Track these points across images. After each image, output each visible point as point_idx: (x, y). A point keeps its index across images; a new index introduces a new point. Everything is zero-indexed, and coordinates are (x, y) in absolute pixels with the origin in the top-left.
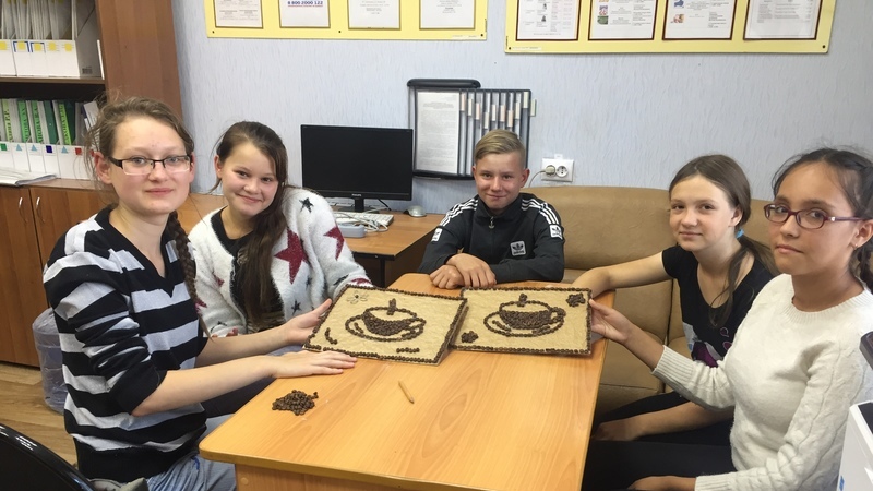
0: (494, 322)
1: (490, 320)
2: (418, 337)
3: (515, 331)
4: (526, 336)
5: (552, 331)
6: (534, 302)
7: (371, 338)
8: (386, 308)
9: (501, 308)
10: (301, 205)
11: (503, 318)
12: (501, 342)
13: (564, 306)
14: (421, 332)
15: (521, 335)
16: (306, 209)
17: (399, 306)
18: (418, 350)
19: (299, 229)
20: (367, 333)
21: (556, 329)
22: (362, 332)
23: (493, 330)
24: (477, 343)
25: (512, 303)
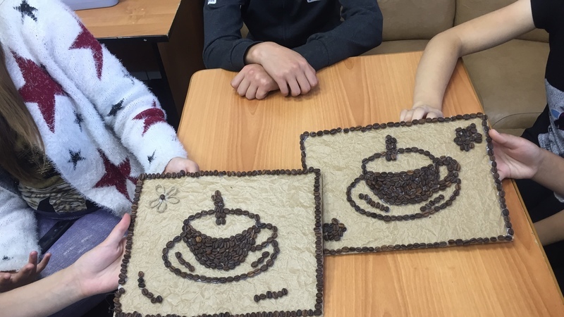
0: (361, 197)
1: (355, 193)
2: (277, 263)
3: (396, 211)
4: (413, 217)
5: (448, 204)
6: (409, 150)
7: (209, 280)
8: (210, 213)
9: (364, 167)
10: (19, 14)
11: (372, 187)
12: (379, 233)
13: (454, 152)
14: (277, 251)
15: (405, 218)
16: (28, 18)
17: (229, 205)
18: (284, 292)
19: (31, 51)
20: (201, 270)
21: (453, 198)
22: (192, 268)
23: (363, 212)
24: (347, 241)
25: (377, 156)
